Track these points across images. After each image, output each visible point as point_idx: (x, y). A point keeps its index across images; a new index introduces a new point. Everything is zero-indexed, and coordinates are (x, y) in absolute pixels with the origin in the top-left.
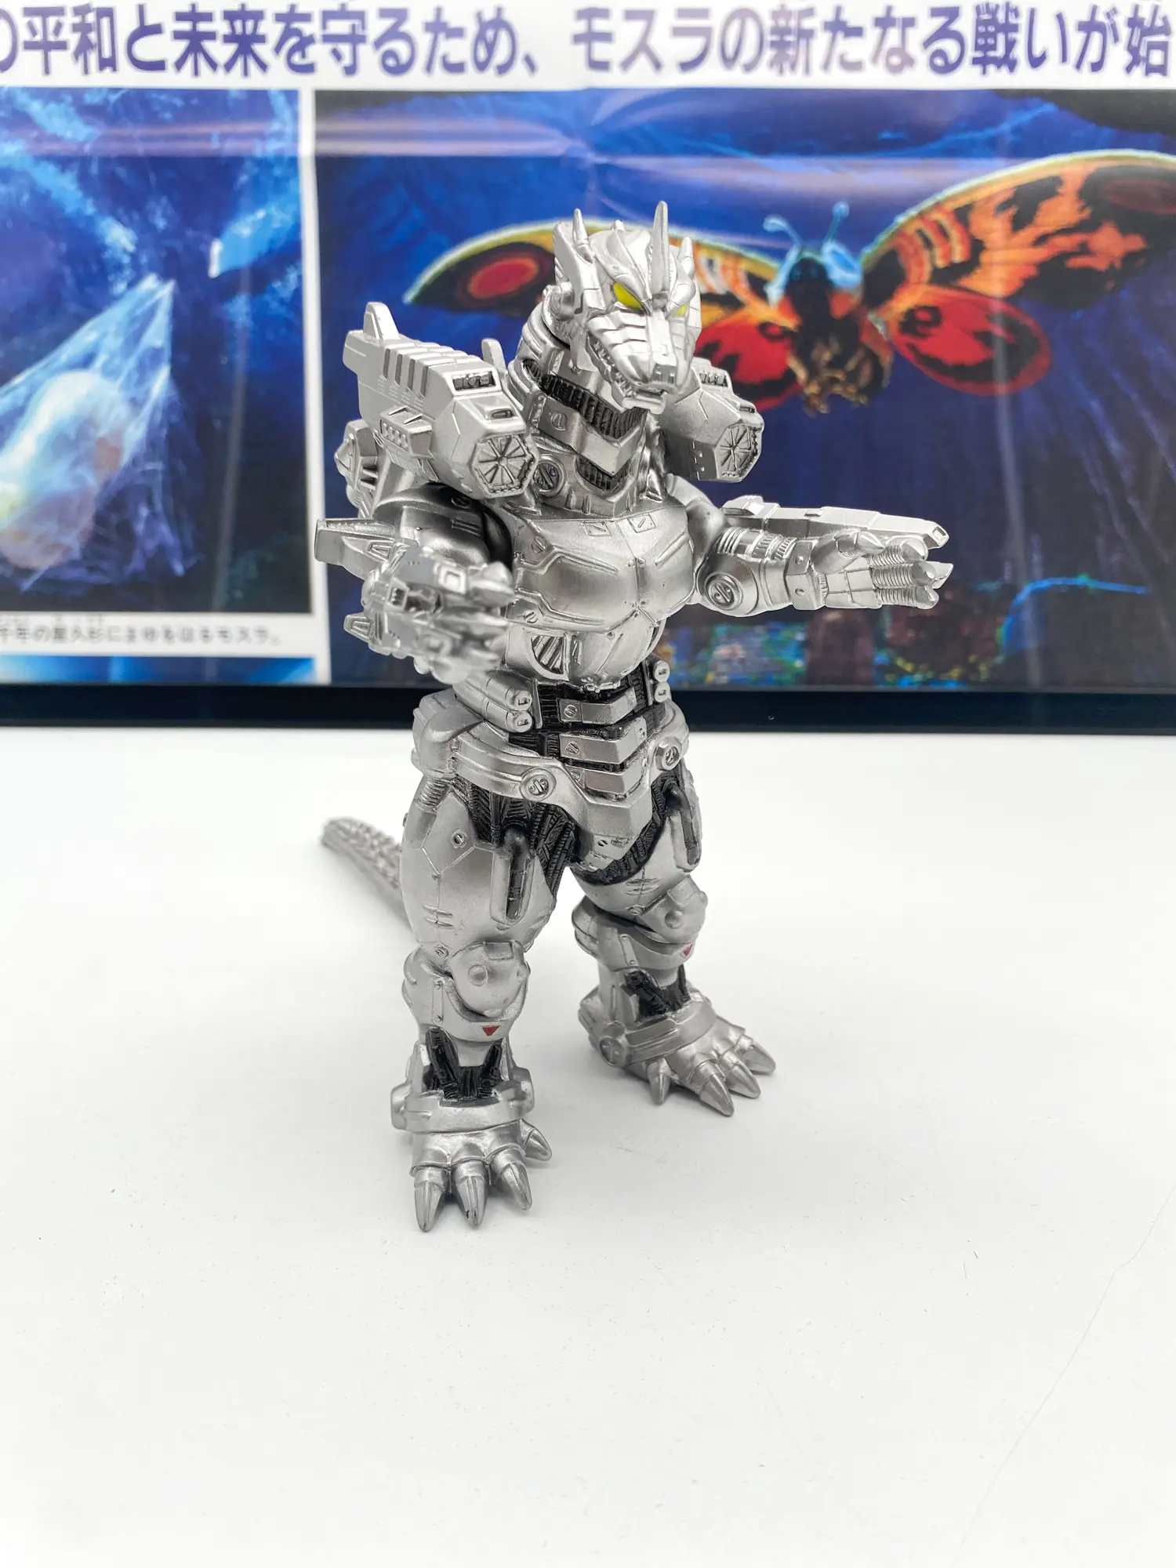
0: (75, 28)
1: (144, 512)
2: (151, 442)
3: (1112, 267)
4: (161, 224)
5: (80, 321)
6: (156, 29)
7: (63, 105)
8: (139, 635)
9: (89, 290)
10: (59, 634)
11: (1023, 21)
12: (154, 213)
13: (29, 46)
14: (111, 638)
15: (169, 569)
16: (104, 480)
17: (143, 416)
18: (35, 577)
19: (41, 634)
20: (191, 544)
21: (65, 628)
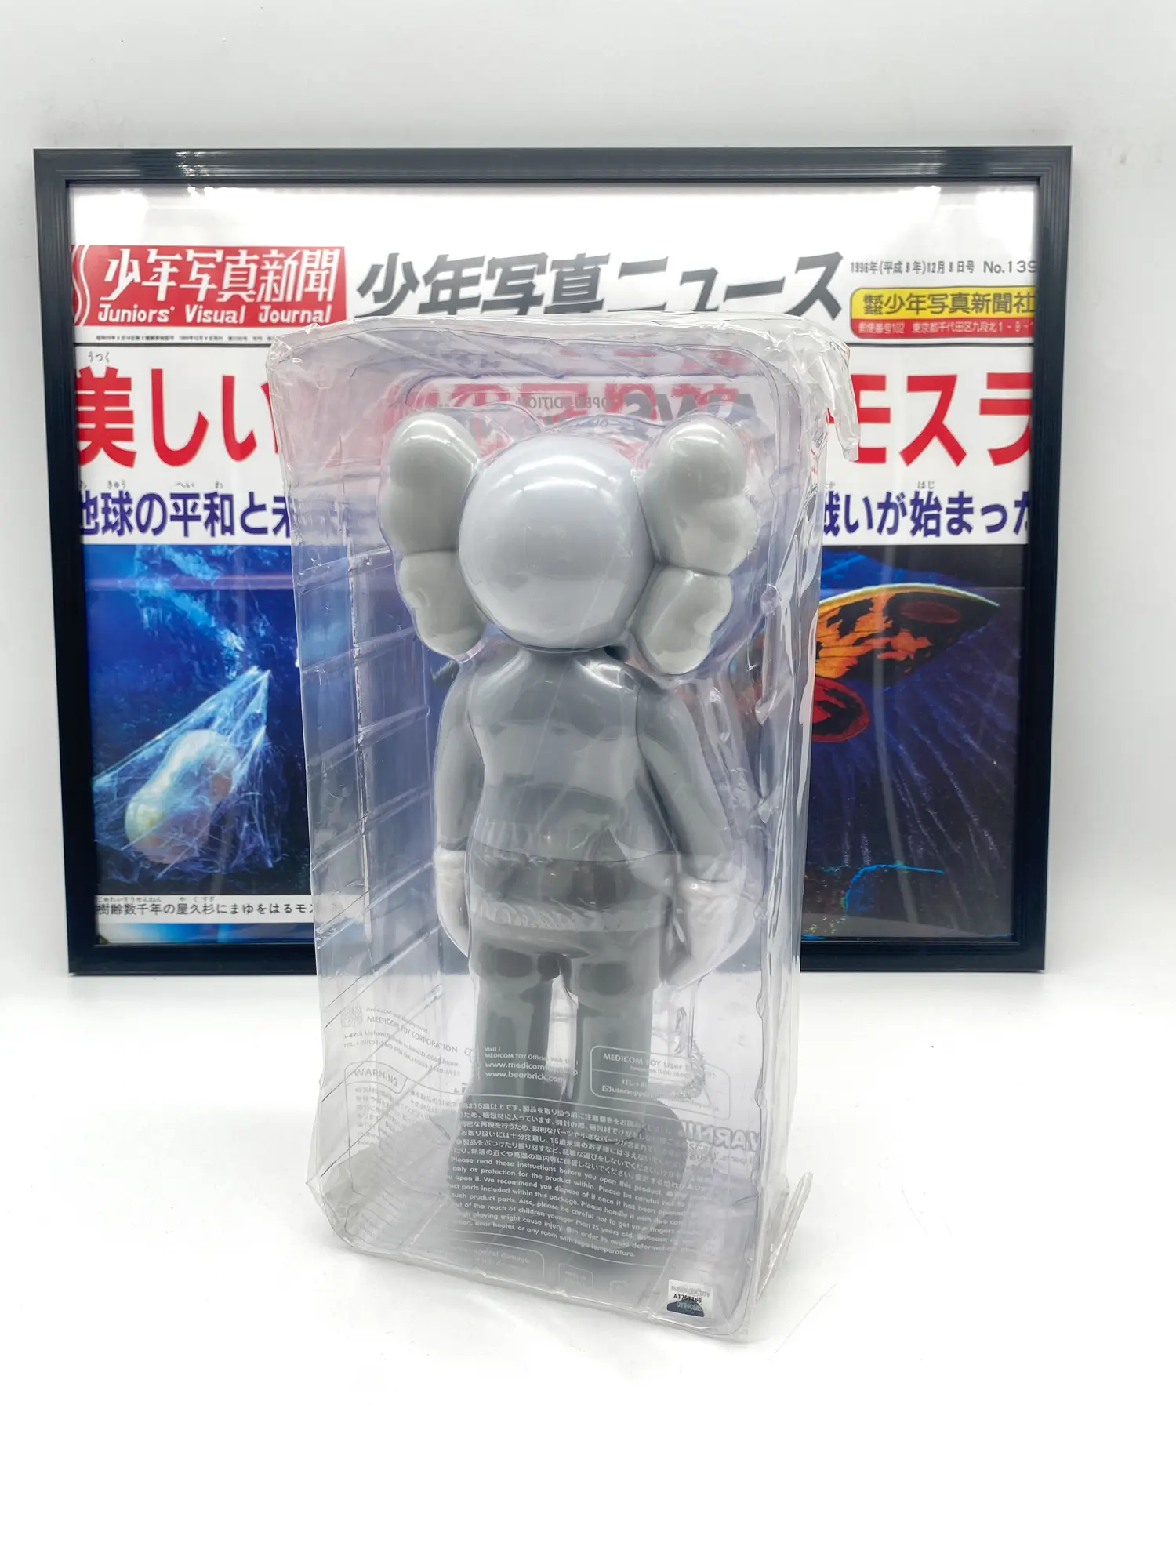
0: (206, 507)
1: (246, 825)
2: (252, 776)
3: (908, 658)
4: (262, 633)
5: (205, 696)
6: (262, 508)
7: (197, 556)
8: (239, 909)
9: (211, 676)
10: (182, 909)
11: (842, 503)
12: (257, 626)
13: (173, 518)
14: (219, 912)
15: (266, 864)
16: (218, 803)
17: (246, 760)
18: (166, 870)
19: (169, 910)
20: (278, 847)
21: (186, 905)
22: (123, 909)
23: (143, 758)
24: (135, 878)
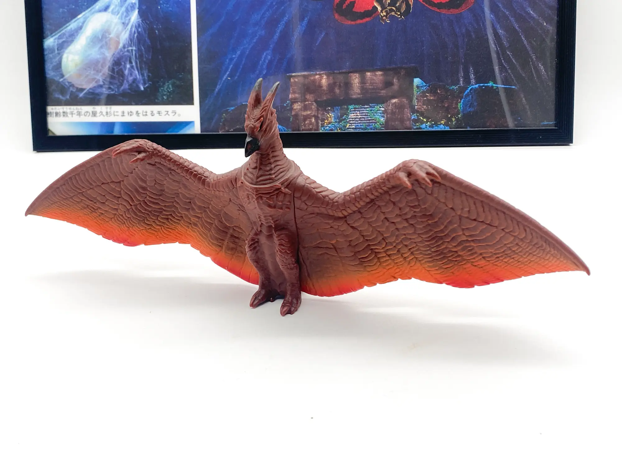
1: (128, 66)
8: (126, 114)
10: (94, 114)
14: (114, 115)
16: (112, 53)
17: (128, 29)
18: (85, 92)
19: (87, 114)
20: (146, 78)
21: (96, 112)
22: (62, 114)
23: (71, 28)
24: (68, 97)
